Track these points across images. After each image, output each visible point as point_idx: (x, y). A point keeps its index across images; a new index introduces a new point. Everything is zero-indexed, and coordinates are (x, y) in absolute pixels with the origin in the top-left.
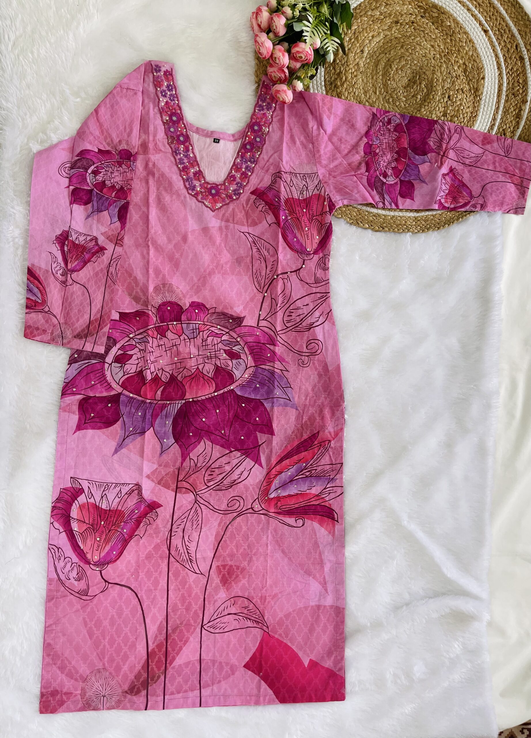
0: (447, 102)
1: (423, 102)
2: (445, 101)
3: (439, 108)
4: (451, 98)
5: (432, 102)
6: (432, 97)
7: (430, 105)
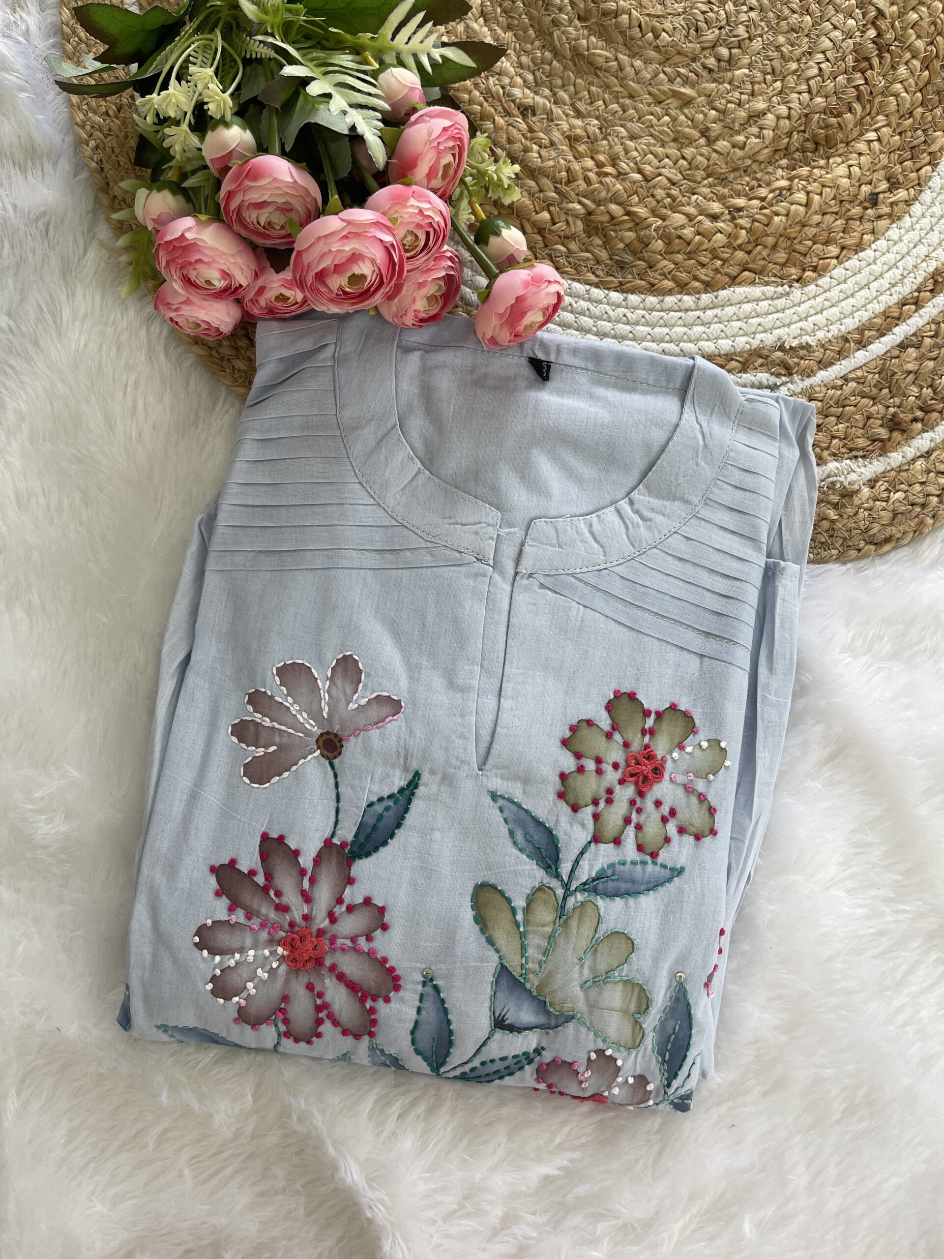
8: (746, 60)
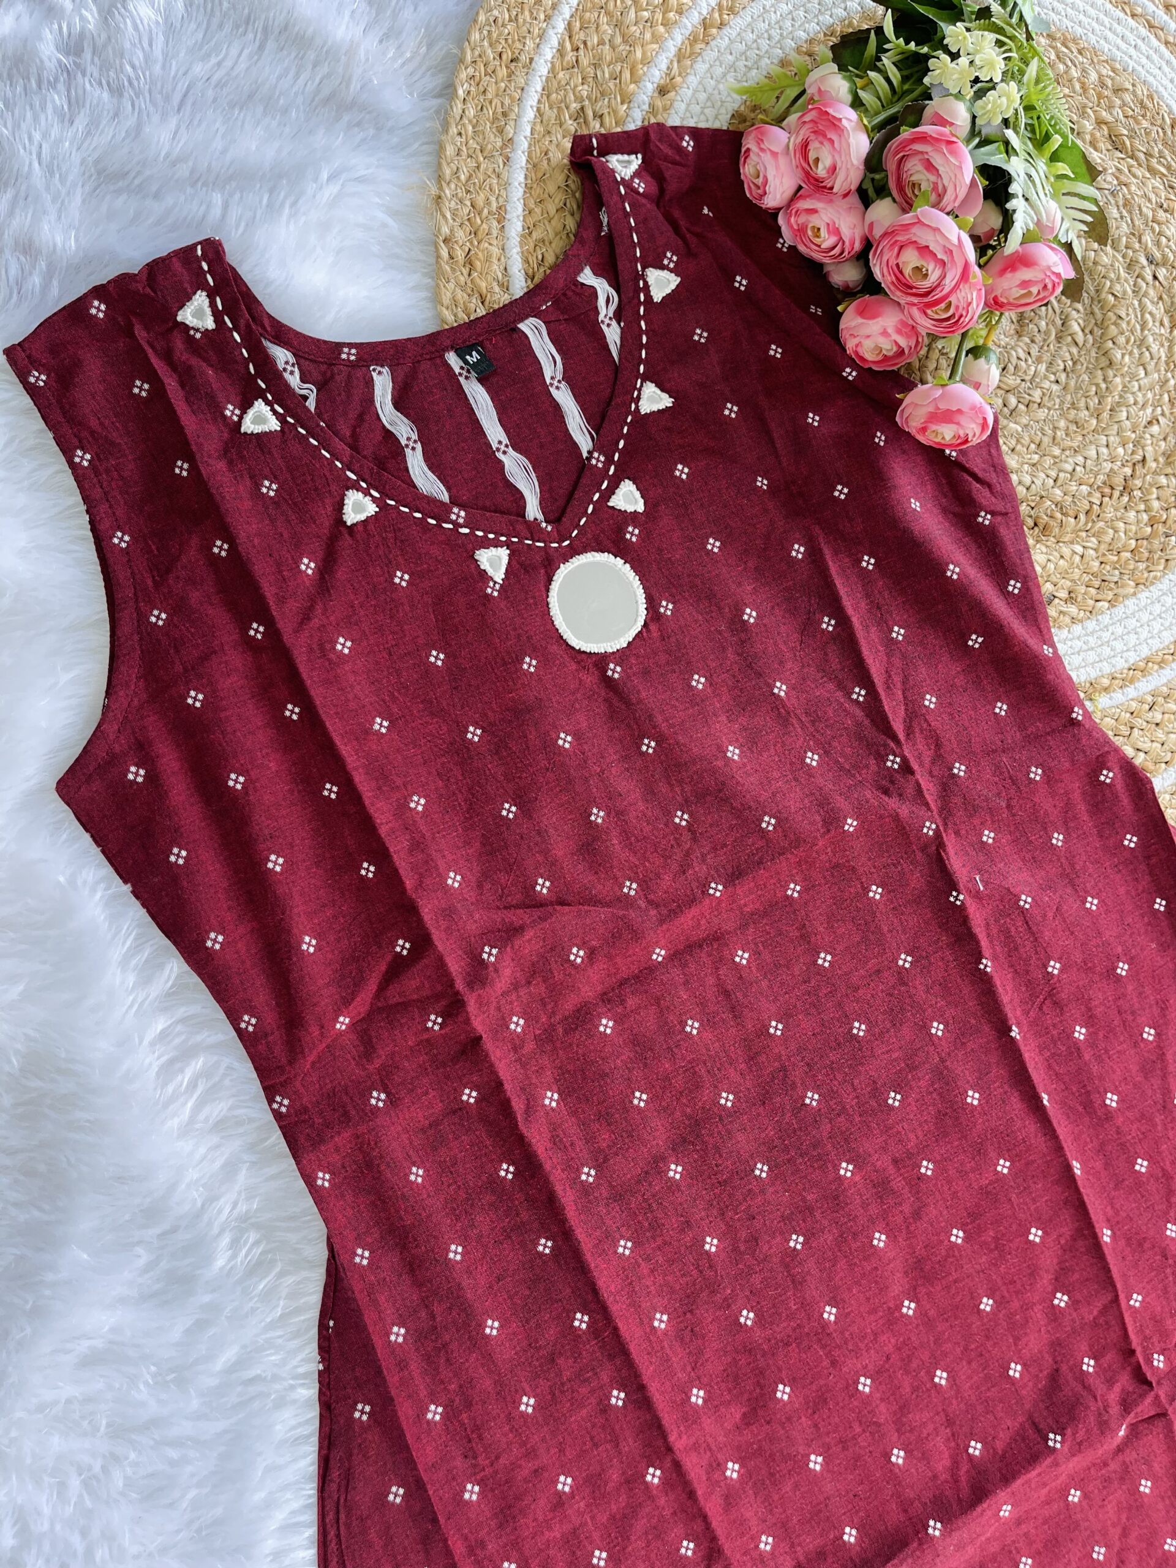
0: (1155, 277)
1: (1098, 332)
2: (1150, 278)
3: (1150, 313)
4: (1158, 255)
5: (1123, 315)
6: (1111, 298)
7: (1124, 325)
8: (1024, 421)
